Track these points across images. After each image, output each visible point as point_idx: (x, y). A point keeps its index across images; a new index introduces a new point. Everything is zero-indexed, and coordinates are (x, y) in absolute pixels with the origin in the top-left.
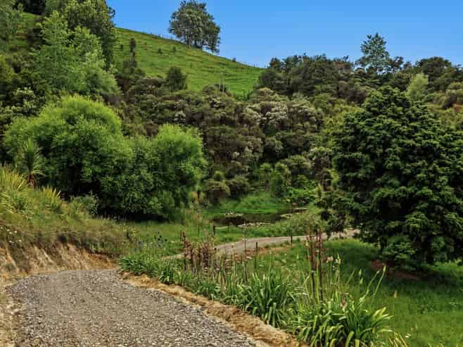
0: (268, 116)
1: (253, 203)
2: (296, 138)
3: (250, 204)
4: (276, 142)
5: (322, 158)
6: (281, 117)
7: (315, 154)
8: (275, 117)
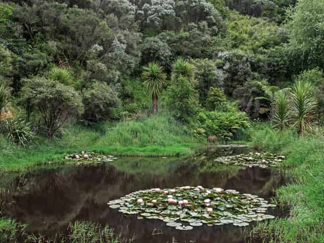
0: (146, 11)
1: (135, 132)
2: (190, 41)
3: (128, 135)
4: (161, 43)
5: (241, 66)
6: (166, 11)
7: (228, 60)
8: (156, 11)
